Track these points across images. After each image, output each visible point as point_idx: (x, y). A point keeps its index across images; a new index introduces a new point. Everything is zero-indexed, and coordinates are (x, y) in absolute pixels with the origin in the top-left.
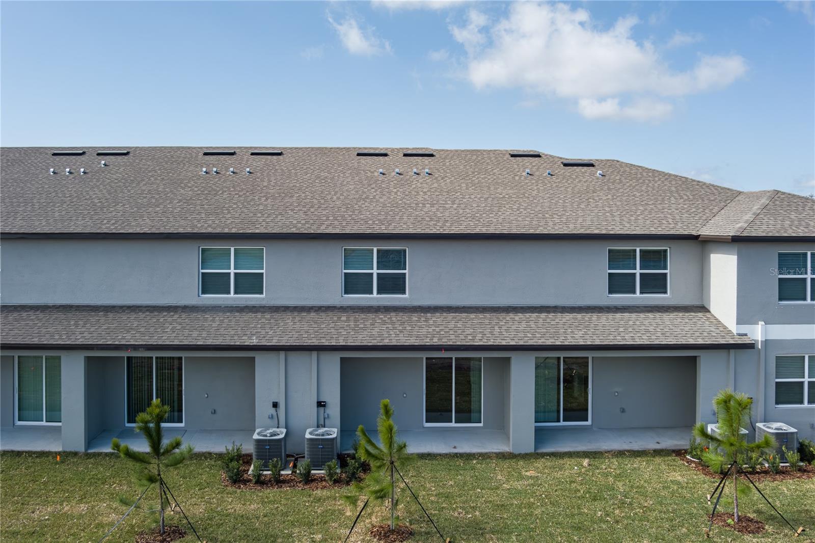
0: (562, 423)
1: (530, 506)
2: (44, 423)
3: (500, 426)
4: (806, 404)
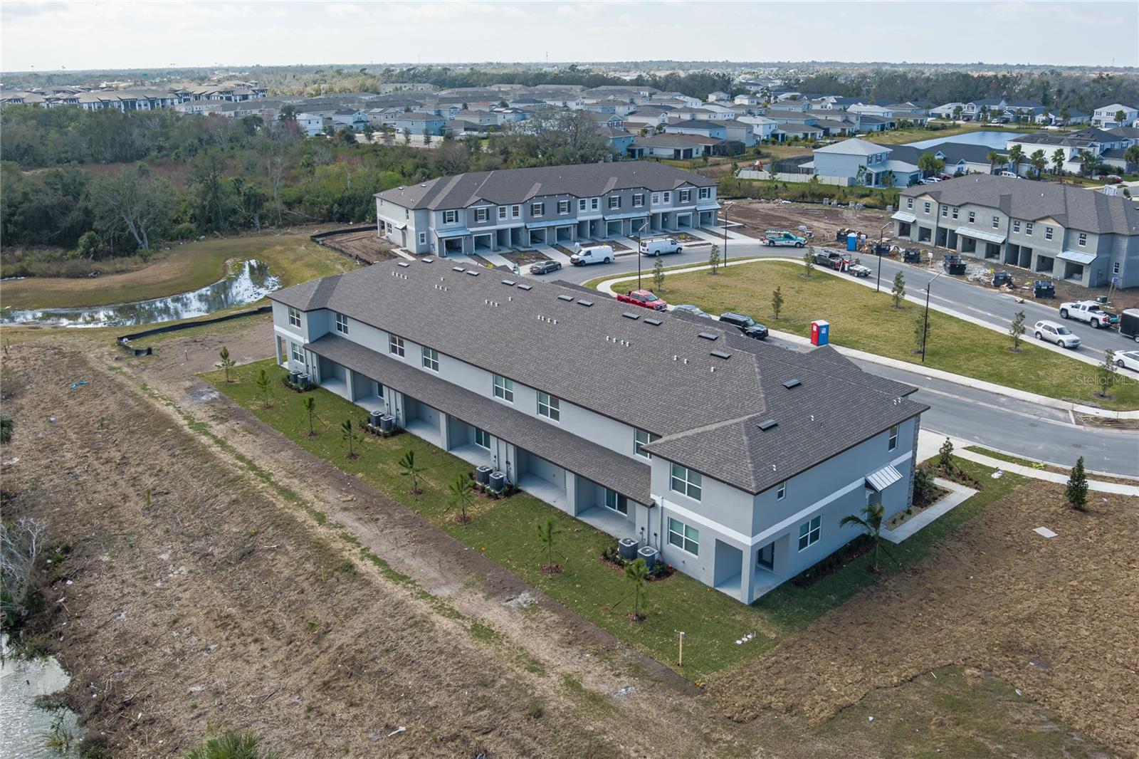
0: (616, 510)
4: (683, 549)
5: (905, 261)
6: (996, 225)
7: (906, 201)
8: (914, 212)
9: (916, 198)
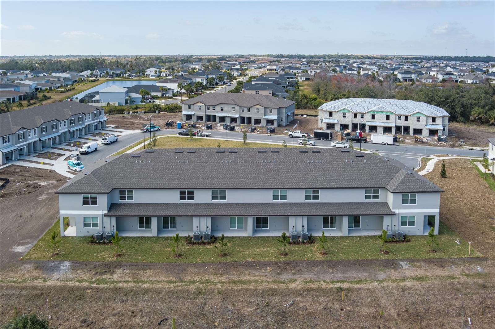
0: (354, 228)
1: (347, 248)
2: (236, 229)
3: (340, 229)
4: (408, 226)
5: (207, 129)
6: (234, 111)
7: (187, 106)
8: (192, 110)
9: (193, 104)
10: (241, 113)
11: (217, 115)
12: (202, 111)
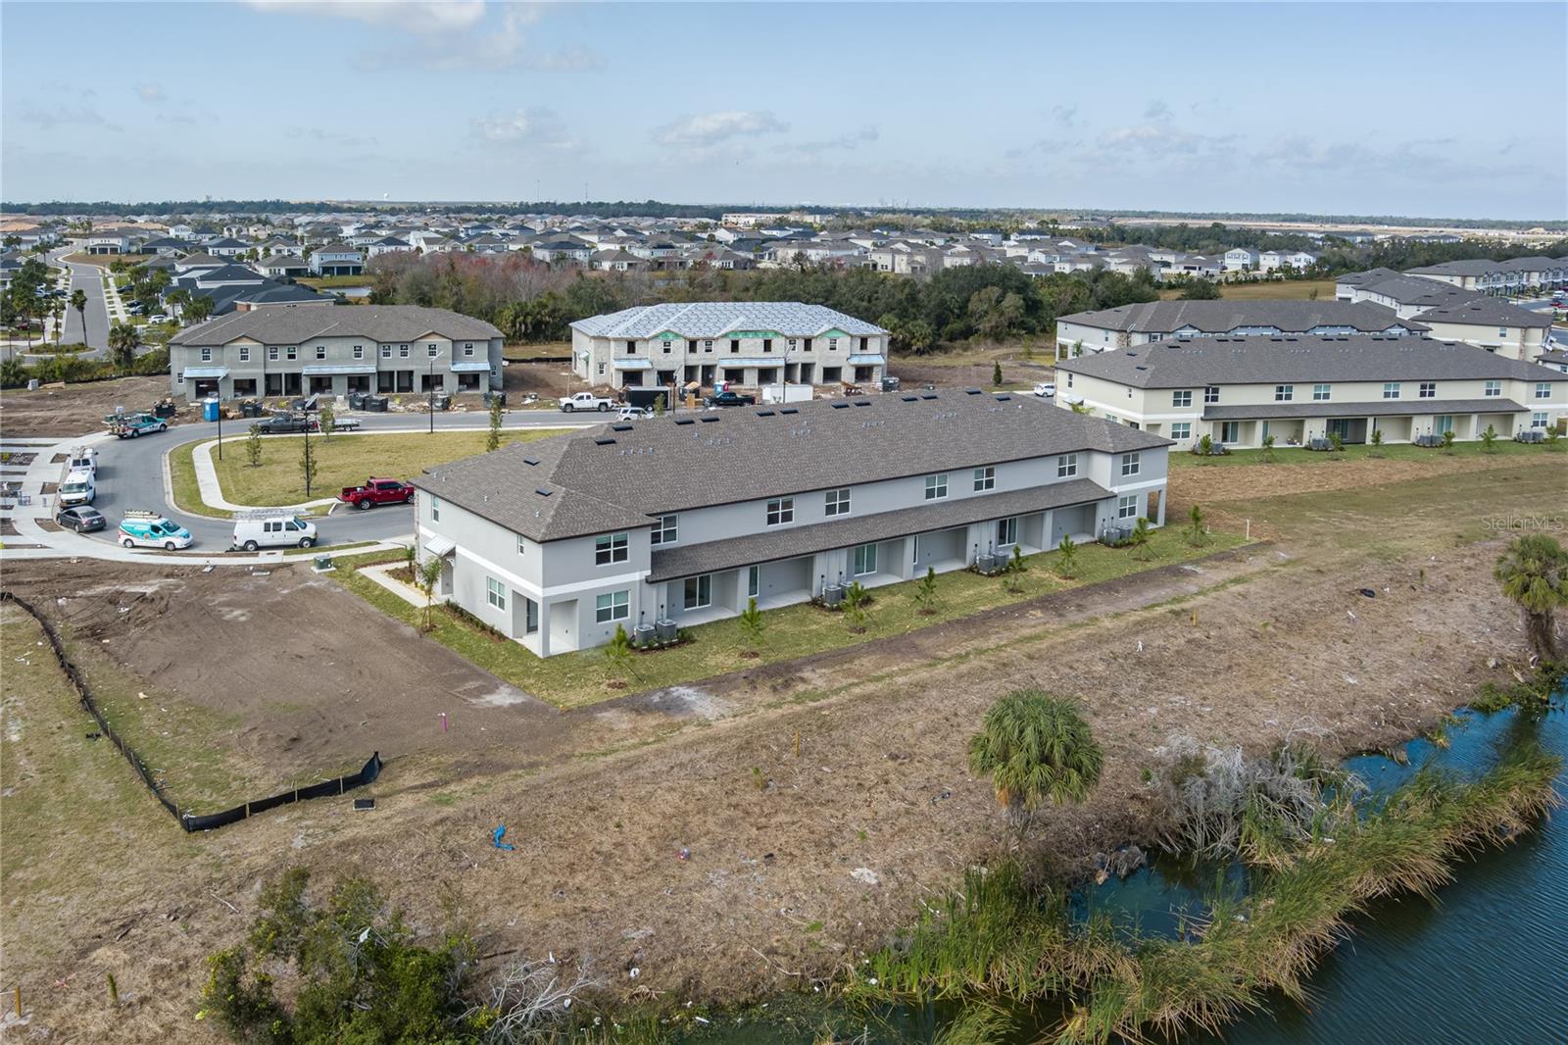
4: (1127, 517)
6: (358, 355)
7: (199, 354)
8: (218, 364)
9: (223, 346)
10: (382, 362)
11: (305, 371)
12: (253, 365)
